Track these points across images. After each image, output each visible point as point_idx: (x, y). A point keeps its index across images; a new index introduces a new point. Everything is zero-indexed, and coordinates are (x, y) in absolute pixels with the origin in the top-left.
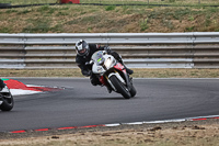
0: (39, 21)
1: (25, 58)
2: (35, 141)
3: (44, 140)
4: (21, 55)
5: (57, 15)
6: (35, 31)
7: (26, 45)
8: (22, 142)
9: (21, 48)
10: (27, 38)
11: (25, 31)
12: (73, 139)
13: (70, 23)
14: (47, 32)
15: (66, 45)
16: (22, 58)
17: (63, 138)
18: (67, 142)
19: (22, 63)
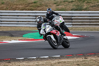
0: (78, 6)
1: (72, 22)
2: (77, 60)
3: (81, 59)
4: (70, 21)
5: (86, 3)
6: (77, 10)
7: (72, 16)
8: (71, 60)
9: (70, 18)
10: (73, 13)
11: (72, 10)
12: (94, 59)
13: (92, 7)
14: (82, 10)
15: (90, 16)
16: (70, 22)
17: (89, 58)
18: (91, 60)
19: (70, 25)
